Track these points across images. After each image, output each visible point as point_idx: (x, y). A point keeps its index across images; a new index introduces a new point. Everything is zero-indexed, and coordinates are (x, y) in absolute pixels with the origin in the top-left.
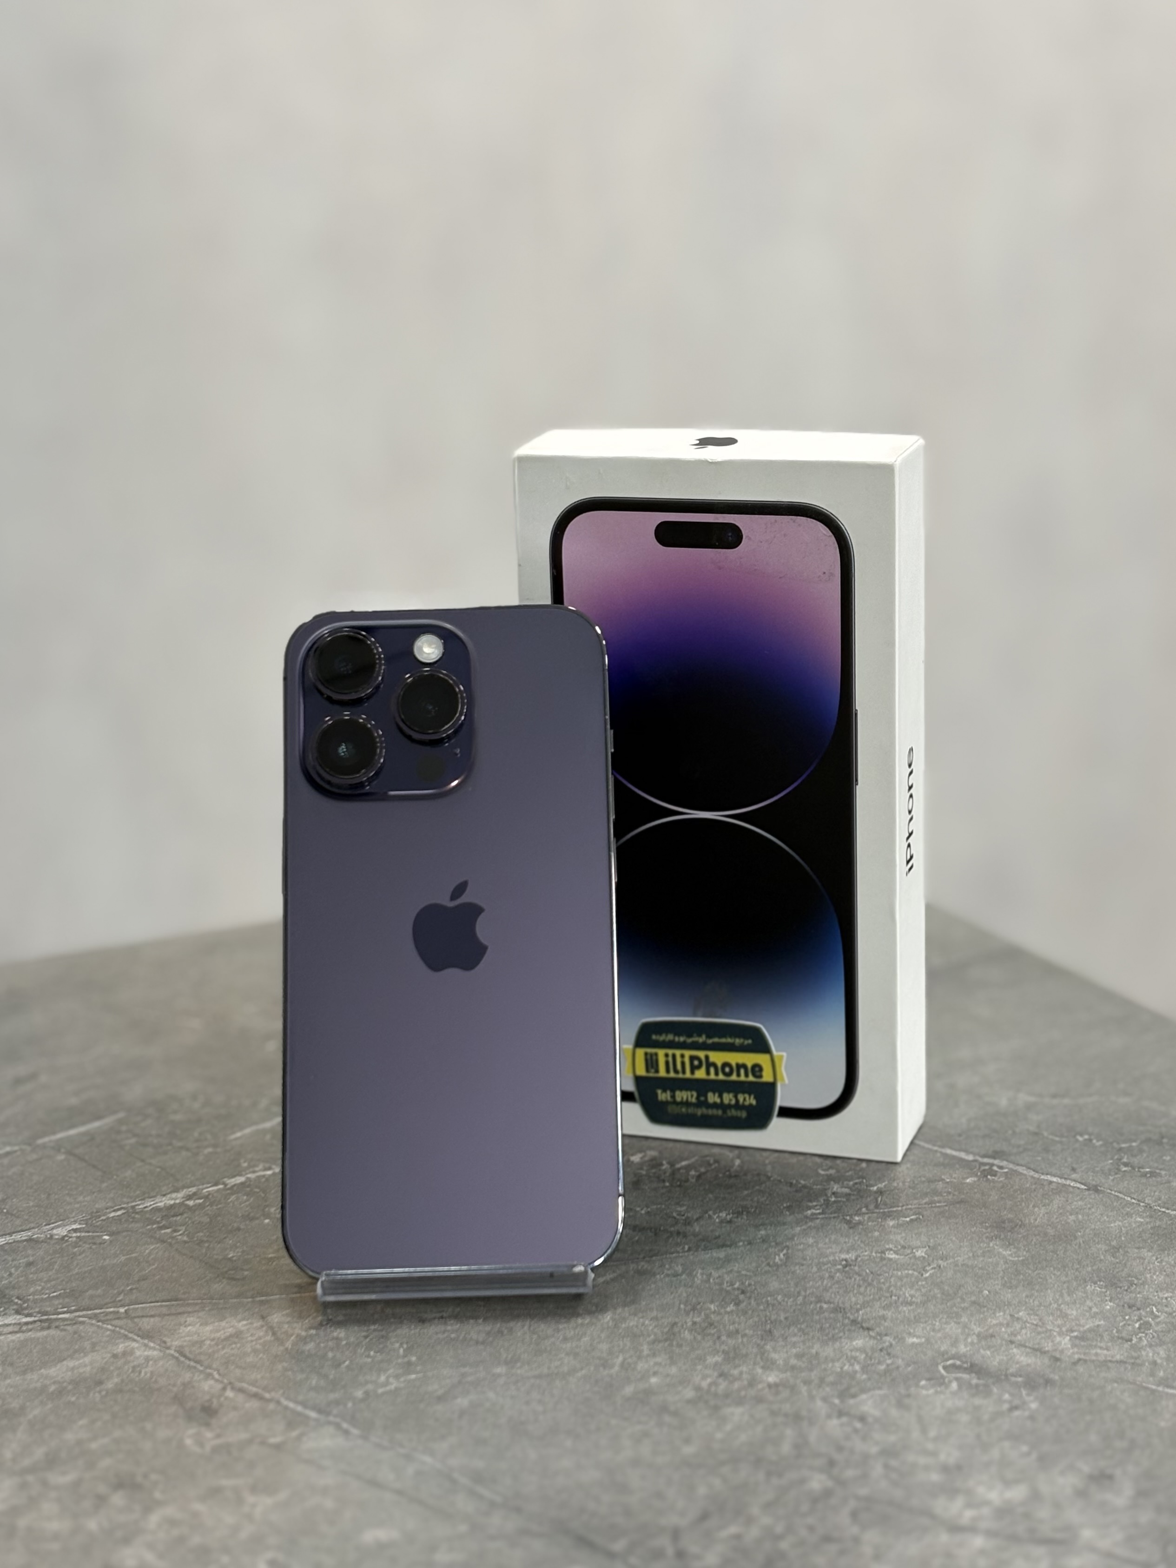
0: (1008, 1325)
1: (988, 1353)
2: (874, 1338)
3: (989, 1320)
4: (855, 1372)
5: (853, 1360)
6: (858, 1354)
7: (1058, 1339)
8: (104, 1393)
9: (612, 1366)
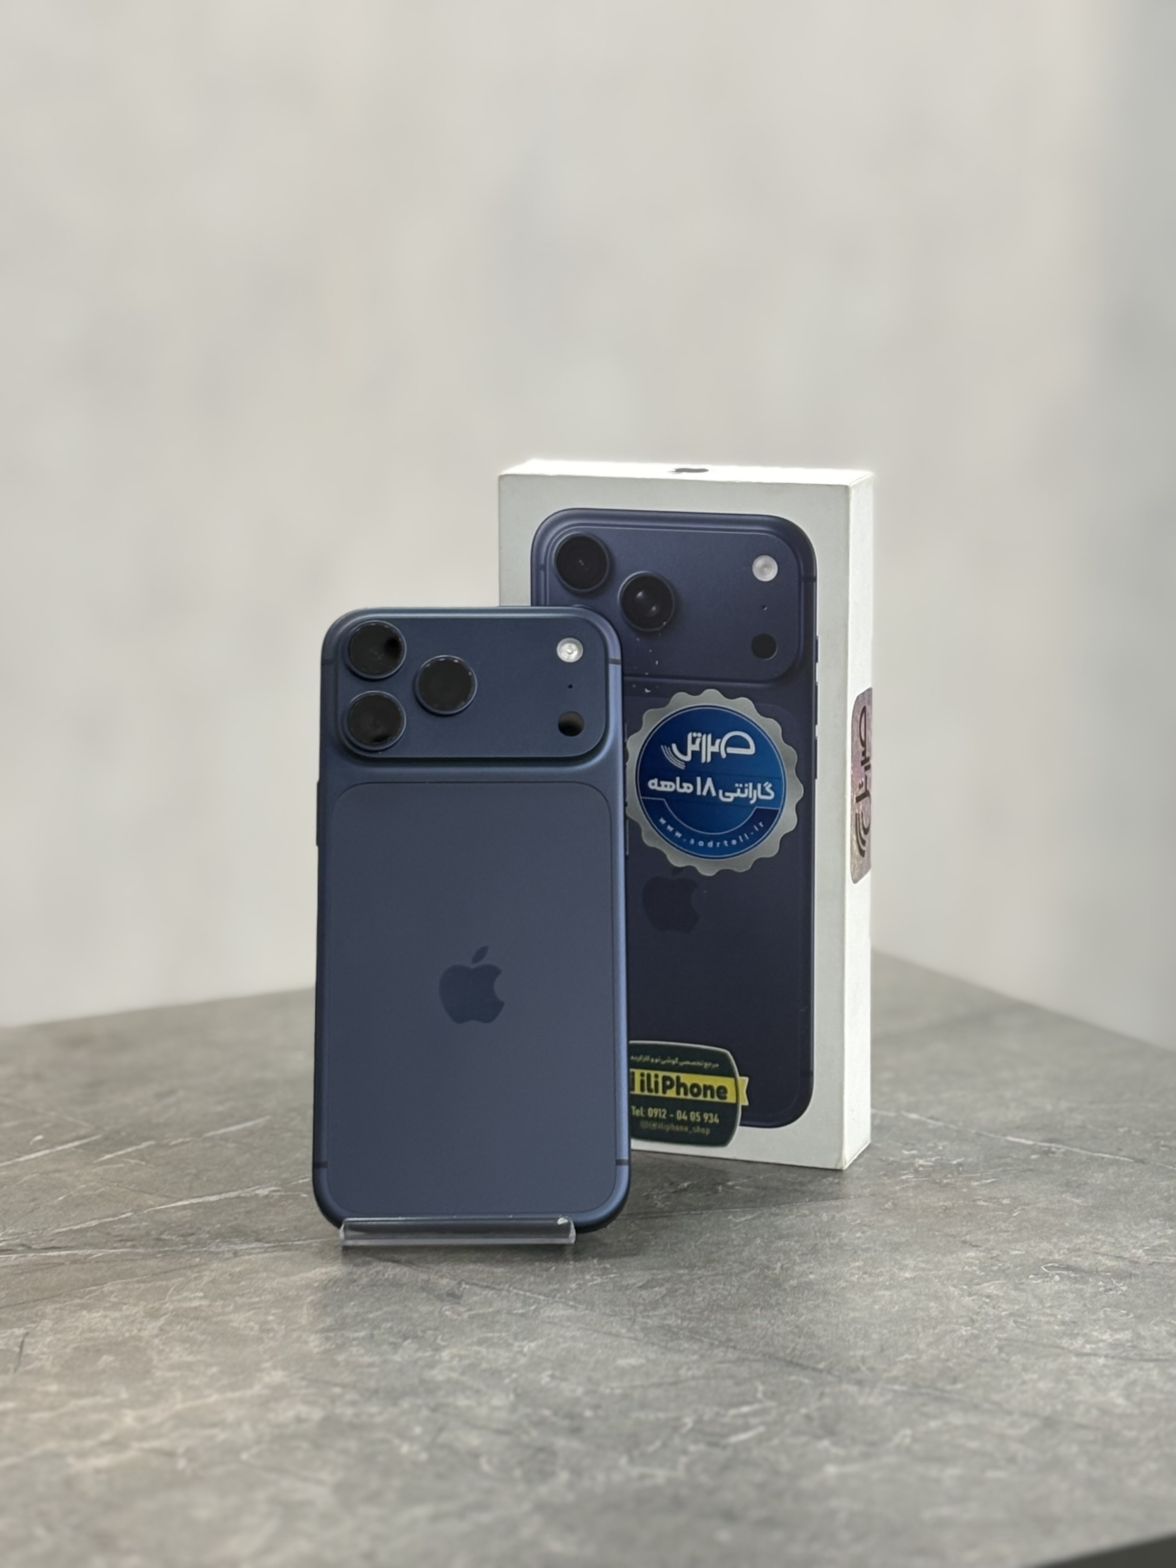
0: (1090, 1243)
1: (1079, 1259)
2: (984, 1251)
3: (1075, 1241)
4: (975, 1271)
5: (971, 1265)
6: (973, 1260)
7: (1134, 1251)
8: (360, 1287)
9: (774, 1269)
